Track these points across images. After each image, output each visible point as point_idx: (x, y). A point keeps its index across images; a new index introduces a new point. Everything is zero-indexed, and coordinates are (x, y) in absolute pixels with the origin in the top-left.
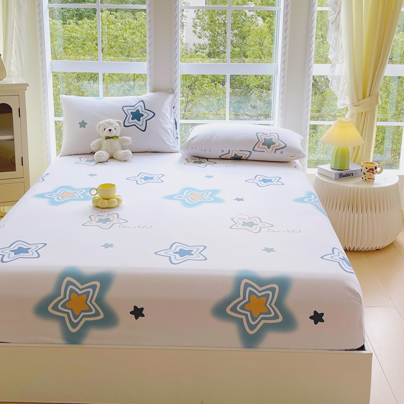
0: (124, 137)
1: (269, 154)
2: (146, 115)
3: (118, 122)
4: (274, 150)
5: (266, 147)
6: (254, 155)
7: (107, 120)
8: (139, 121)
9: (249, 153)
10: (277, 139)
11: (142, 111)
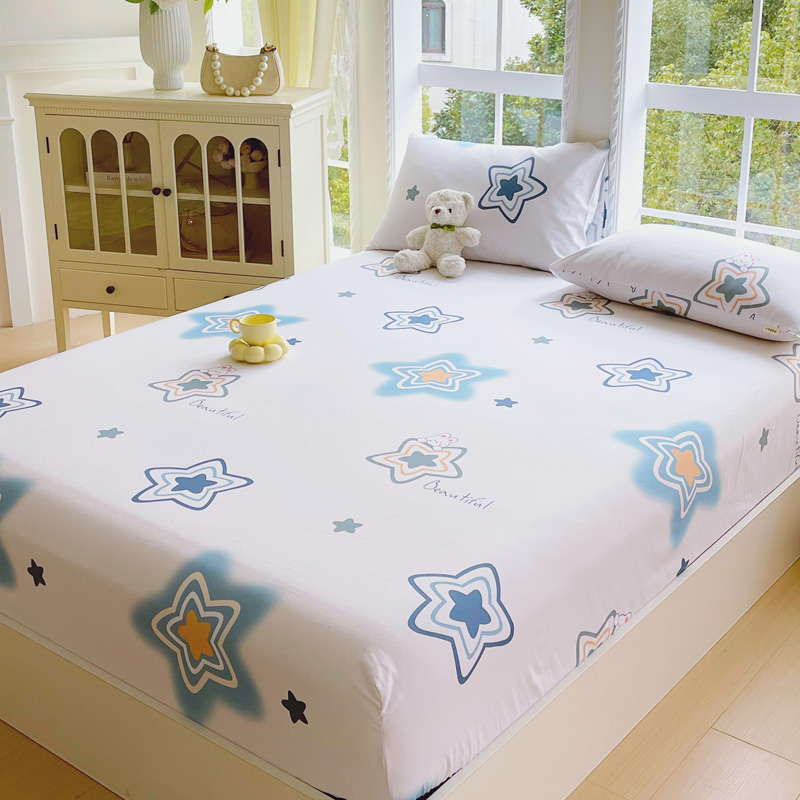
0: (469, 228)
1: (725, 315)
2: (528, 189)
3: (465, 197)
4: (738, 307)
5: (722, 296)
6: (697, 311)
7: (444, 191)
8: (510, 199)
9: (687, 304)
10: (754, 284)
11: (523, 180)
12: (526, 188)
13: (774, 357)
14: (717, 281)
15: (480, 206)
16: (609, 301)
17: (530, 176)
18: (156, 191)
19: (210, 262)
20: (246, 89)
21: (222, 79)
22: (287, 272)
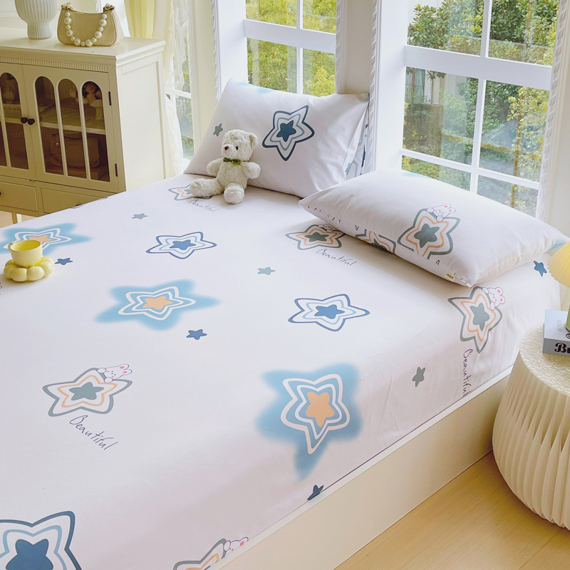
0: (252, 164)
1: (418, 256)
4: (428, 252)
5: (418, 241)
6: (400, 251)
8: (286, 140)
9: (393, 245)
10: (444, 233)
11: (297, 125)
12: (299, 132)
13: (450, 300)
14: (416, 227)
15: (263, 144)
16: (343, 235)
17: (303, 122)
18: (24, 120)
19: (65, 178)
20: (89, 41)
22: (121, 188)
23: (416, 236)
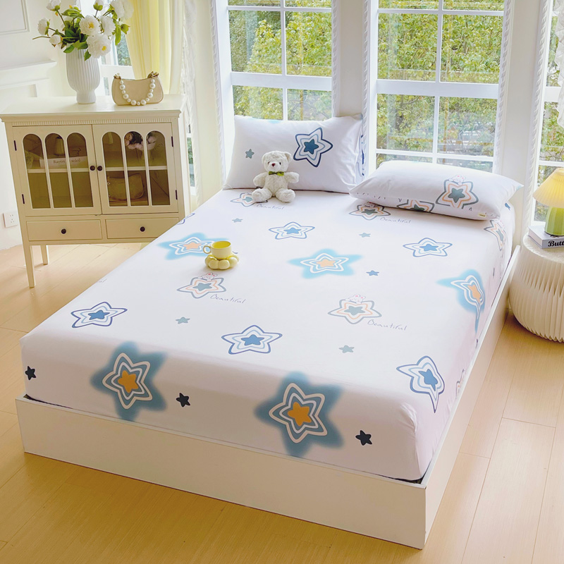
0: (292, 173)
1: (455, 209)
2: (322, 146)
3: (286, 155)
4: (462, 205)
5: (452, 200)
6: (437, 209)
7: (273, 152)
8: (313, 153)
9: (432, 206)
10: (468, 191)
11: (318, 142)
12: (321, 146)
13: (485, 229)
14: (447, 191)
15: (294, 158)
16: (384, 207)
17: (322, 139)
18: (92, 168)
19: (130, 208)
20: (143, 100)
21: (127, 96)
23: (449, 197)
